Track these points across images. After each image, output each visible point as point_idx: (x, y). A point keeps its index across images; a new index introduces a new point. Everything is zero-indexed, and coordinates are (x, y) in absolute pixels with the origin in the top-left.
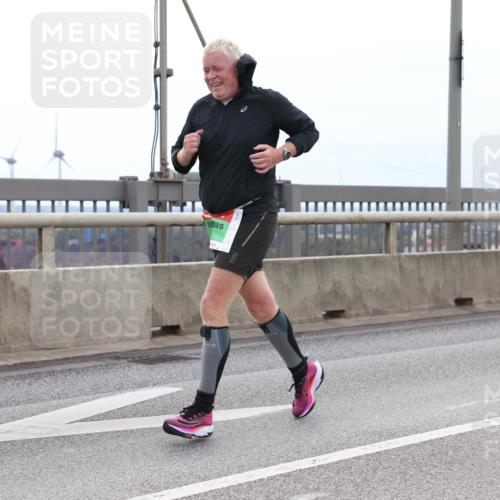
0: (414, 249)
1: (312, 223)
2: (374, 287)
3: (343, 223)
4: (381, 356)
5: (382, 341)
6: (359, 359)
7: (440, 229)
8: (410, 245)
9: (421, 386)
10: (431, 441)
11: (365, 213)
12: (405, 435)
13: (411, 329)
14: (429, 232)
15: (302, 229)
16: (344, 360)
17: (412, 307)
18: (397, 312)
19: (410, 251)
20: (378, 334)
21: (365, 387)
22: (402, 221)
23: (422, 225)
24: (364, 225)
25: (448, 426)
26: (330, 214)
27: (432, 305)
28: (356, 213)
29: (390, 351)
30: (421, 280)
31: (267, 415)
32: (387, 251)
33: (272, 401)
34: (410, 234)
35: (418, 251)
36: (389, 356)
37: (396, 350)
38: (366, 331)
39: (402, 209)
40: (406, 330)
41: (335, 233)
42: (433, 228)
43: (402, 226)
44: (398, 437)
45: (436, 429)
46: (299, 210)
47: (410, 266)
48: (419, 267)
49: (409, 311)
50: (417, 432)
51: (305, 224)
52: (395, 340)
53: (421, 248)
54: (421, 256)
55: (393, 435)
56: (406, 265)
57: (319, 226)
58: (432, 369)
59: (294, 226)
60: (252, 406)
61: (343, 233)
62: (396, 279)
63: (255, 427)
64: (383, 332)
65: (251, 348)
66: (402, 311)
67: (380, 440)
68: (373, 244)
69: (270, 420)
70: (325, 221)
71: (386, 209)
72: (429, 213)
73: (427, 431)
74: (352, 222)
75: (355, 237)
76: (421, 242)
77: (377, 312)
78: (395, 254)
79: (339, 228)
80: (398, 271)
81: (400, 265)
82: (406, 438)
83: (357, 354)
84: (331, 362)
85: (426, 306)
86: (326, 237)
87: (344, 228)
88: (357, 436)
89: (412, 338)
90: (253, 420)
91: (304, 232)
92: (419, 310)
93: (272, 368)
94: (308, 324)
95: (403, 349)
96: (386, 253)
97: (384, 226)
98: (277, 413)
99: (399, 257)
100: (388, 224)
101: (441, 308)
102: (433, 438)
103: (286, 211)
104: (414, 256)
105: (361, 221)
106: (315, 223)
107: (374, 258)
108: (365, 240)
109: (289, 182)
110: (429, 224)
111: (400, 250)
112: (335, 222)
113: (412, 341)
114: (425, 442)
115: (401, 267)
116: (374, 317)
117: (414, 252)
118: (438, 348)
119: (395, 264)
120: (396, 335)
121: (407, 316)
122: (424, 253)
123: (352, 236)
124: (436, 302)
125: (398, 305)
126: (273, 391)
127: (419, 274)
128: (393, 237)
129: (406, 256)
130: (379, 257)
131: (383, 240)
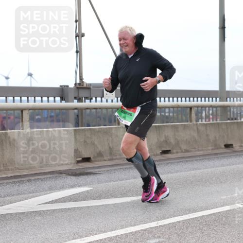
0: (204, 120)
2: (185, 139)
3: (169, 108)
4: (189, 172)
5: (189, 165)
6: (178, 174)
7: (216, 111)
8: (202, 118)
9: (209, 186)
10: (214, 213)
11: (180, 103)
12: (202, 211)
13: (203, 159)
14: (211, 112)
16: (171, 174)
17: (204, 148)
18: (196, 151)
19: (202, 121)
20: (187, 161)
21: (181, 188)
22: (198, 107)
23: (207, 109)
24: (179, 109)
25: (222, 206)
26: (163, 103)
27: (213, 147)
28: (175, 103)
29: (193, 170)
30: (207, 135)
31: (134, 201)
32: (191, 121)
33: (136, 194)
34: (202, 113)
35: (206, 121)
36: (193, 172)
37: (196, 169)
38: (181, 160)
39: (197, 101)
40: (201, 160)
41: (165, 113)
42: (213, 110)
43: (198, 109)
44: (198, 212)
45: (217, 208)
47: (202, 129)
48: (206, 129)
49: (202, 150)
50: (207, 209)
52: (196, 164)
53: (207, 120)
54: (207, 124)
55: (195, 211)
56: (200, 128)
58: (214, 179)
60: (127, 197)
61: (169, 113)
62: (196, 135)
63: (129, 207)
64: (190, 161)
65: (126, 168)
66: (199, 151)
67: (189, 213)
68: (184, 118)
69: (135, 203)
70: (160, 107)
71: (190, 101)
72: (211, 103)
73: (212, 209)
74: (173, 107)
75: (175, 114)
76: (207, 117)
77: (186, 151)
78: (195, 123)
79: (167, 110)
80: (196, 131)
83: (177, 172)
85: (210, 148)
86: (161, 114)
87: (169, 110)
88: (178, 211)
89: (204, 163)
92: (207, 150)
93: (136, 178)
95: (200, 169)
96: (190, 122)
97: (189, 109)
99: (197, 124)
100: (191, 108)
101: (217, 149)
102: (215, 212)
104: (204, 124)
105: (178, 107)
107: (185, 125)
108: (180, 116)
110: (211, 108)
111: (197, 121)
112: (165, 107)
113: (204, 165)
114: (211, 214)
115: (198, 129)
116: (185, 154)
117: (204, 122)
118: (217, 168)
119: (195, 128)
120: (196, 162)
121: (201, 153)
122: (209, 122)
123: (173, 114)
124: (215, 146)
125: (197, 148)
126: (137, 189)
127: (207, 132)
128: (193, 115)
129: (200, 124)
130: (187, 124)
131: (189, 116)
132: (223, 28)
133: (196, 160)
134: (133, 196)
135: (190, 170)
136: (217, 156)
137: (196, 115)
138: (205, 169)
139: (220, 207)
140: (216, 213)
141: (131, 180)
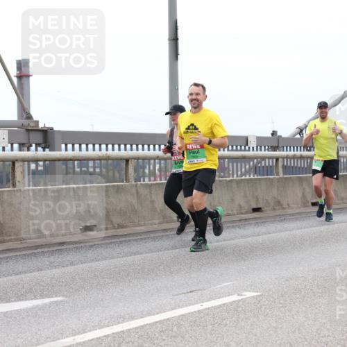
0: (147, 179)
1: (71, 160)
2: (118, 208)
3: (94, 160)
4: (124, 259)
5: (125, 248)
6: (107, 261)
7: (166, 163)
8: (144, 176)
9: (154, 280)
10: (160, 321)
11: (110, 152)
12: (142, 317)
13: (145, 239)
14: (157, 167)
15: (63, 164)
16: (97, 263)
17: (146, 222)
18: (135, 226)
19: (144, 180)
20: (121, 242)
21: (112, 283)
22: (137, 158)
23: (152, 161)
24: (110, 161)
25: (173, 309)
26: (84, 153)
27: (161, 220)
28: (104, 152)
29: (131, 256)
30: (153, 202)
31: (37, 306)
32: (127, 181)
33: (41, 295)
34: (144, 168)
35: (150, 180)
36: (130, 258)
37: (135, 254)
38: (113, 241)
39: (137, 150)
40: (142, 239)
41: (88, 167)
42: (160, 164)
43: (138, 163)
44: (137, 319)
45: (165, 312)
46: (60, 150)
47: (144, 192)
48: (151, 193)
49: (144, 225)
50: (151, 315)
51: (65, 160)
52: (135, 247)
53: (152, 179)
54: (152, 184)
55: (133, 318)
56: (141, 191)
57: (76, 162)
58: (161, 268)
59: (57, 162)
60: (26, 300)
61: (94, 167)
62: (134, 201)
63: (28, 316)
64: (125, 241)
65: (25, 255)
66: (140, 225)
67: (123, 322)
68: (117, 175)
69: (40, 309)
70: (80, 158)
71: (125, 150)
73: (158, 314)
74: (100, 159)
75: (104, 170)
76: (152, 174)
77: (121, 226)
78: (133, 183)
79: (91, 164)
80: (135, 195)
81: (137, 190)
82: (142, 319)
83: (106, 258)
84: (86, 264)
85: (156, 221)
86: (81, 170)
87: (94, 163)
88: (106, 319)
89: (147, 245)
90: (26, 310)
91: (64, 167)
92: (151, 224)
93: (41, 270)
94: (68, 236)
95: (141, 253)
96: (126, 182)
97: (124, 161)
98: (46, 305)
99: (136, 185)
100: (127, 161)
101: (167, 222)
102: (162, 319)
103: (50, 151)
104: (147, 184)
105: (108, 159)
106: (73, 160)
107: (118, 185)
108: (111, 173)
109: (52, 129)
110: (157, 161)
111: (138, 179)
112: (88, 159)
113: (147, 248)
114: (157, 322)
115: (137, 193)
116: (118, 230)
117: (147, 181)
118: (166, 252)
119: (134, 190)
120: (135, 243)
121: (143, 229)
122: (155, 182)
123: (101, 169)
124: (164, 218)
125: (136, 221)
126: (42, 288)
127: (151, 197)
128: (131, 171)
129: (141, 184)
130: (122, 185)
131: (124, 172)
132: (174, 40)
133: (136, 240)
134: (35, 298)
135: (127, 255)
136: (166, 234)
137: (136, 171)
138: (149, 253)
139: (169, 310)
140: (164, 320)
141: (33, 274)
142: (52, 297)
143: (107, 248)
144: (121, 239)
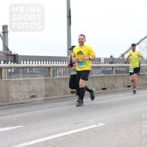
0: (58, 76)
1: (25, 68)
3: (35, 68)
4: (48, 110)
5: (48, 105)
6: (41, 111)
9: (61, 119)
10: (64, 136)
11: (42, 65)
13: (57, 101)
14: (62, 71)
15: (22, 70)
16: (37, 111)
17: (58, 94)
18: (53, 96)
20: (47, 102)
21: (43, 120)
22: (54, 67)
23: (60, 68)
24: (42, 68)
25: (69, 131)
26: (31, 65)
27: (64, 93)
28: (39, 64)
29: (51, 108)
30: (60, 85)
31: (11, 130)
33: (13, 125)
34: (56, 71)
35: (59, 76)
37: (53, 108)
39: (54, 63)
40: (56, 101)
41: (33, 71)
43: (54, 69)
44: (53, 135)
45: (65, 132)
46: (21, 64)
47: (57, 81)
48: (59, 80)
50: (59, 133)
51: (23, 68)
52: (53, 105)
53: (60, 76)
54: (60, 78)
55: (52, 134)
56: (55, 81)
57: (28, 69)
58: (64, 113)
59: (20, 69)
60: (7, 127)
61: (35, 71)
62: (53, 85)
63: (8, 134)
64: (49, 102)
65: (6, 108)
67: (48, 136)
68: (45, 74)
69: (13, 131)
71: (49, 63)
72: (62, 65)
73: (62, 133)
74: (38, 67)
76: (60, 73)
77: (47, 96)
78: (52, 77)
79: (34, 69)
80: (53, 83)
82: (56, 135)
83: (40, 109)
84: (32, 112)
85: (62, 94)
86: (30, 72)
87: (35, 69)
88: (41, 135)
89: (58, 104)
90: (7, 131)
92: (60, 95)
93: (13, 114)
94: (25, 100)
95: (55, 107)
96: (49, 77)
98: (15, 129)
99: (53, 79)
100: (49, 68)
101: (66, 94)
103: (17, 64)
104: (58, 78)
105: (41, 67)
110: (62, 68)
111: (54, 76)
112: (33, 67)
114: (62, 136)
115: (54, 81)
117: (58, 77)
118: (66, 106)
119: (52, 81)
120: (53, 103)
121: (56, 97)
123: (38, 72)
124: (65, 92)
125: (53, 94)
126: (13, 122)
127: (60, 83)
128: (51, 72)
129: (55, 78)
130: (47, 78)
131: (48, 73)
132: (69, 17)
133: (53, 102)
134: (11, 126)
135: (49, 108)
136: (66, 99)
137: (53, 72)
138: (58, 107)
139: (67, 131)
141: (9, 116)
142: (18, 126)
143: (41, 105)
144: (47, 101)
